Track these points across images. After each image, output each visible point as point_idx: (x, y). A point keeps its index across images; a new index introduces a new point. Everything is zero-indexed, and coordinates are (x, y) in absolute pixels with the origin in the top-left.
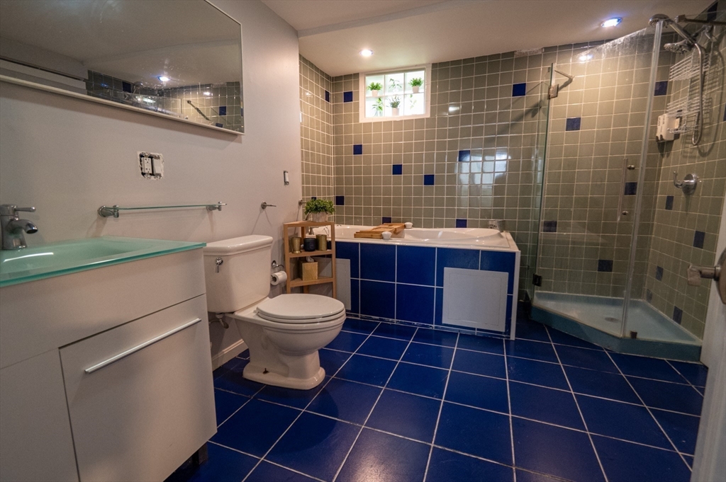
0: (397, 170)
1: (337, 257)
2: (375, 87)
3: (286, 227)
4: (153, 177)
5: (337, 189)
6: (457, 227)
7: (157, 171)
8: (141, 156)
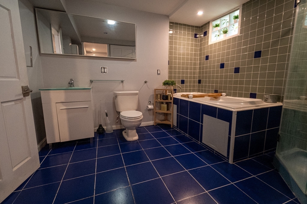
0: (222, 66)
1: (174, 103)
2: (217, 26)
3: (155, 90)
4: (104, 73)
5: (199, 77)
6: (250, 98)
7: (105, 71)
8: (101, 68)
